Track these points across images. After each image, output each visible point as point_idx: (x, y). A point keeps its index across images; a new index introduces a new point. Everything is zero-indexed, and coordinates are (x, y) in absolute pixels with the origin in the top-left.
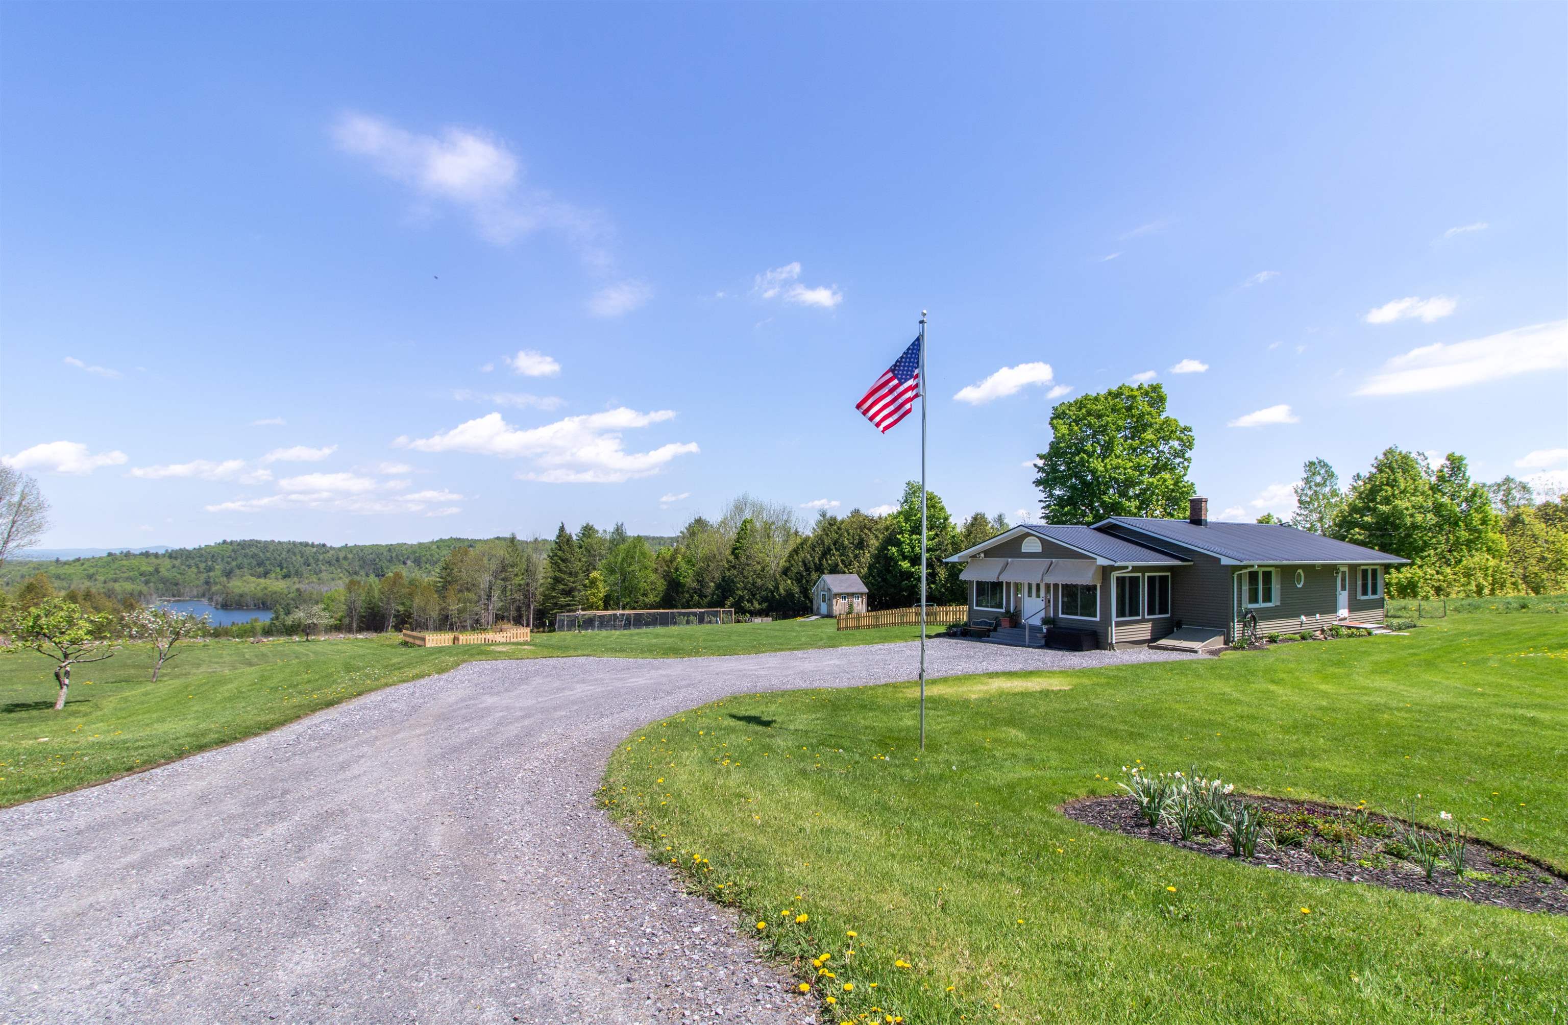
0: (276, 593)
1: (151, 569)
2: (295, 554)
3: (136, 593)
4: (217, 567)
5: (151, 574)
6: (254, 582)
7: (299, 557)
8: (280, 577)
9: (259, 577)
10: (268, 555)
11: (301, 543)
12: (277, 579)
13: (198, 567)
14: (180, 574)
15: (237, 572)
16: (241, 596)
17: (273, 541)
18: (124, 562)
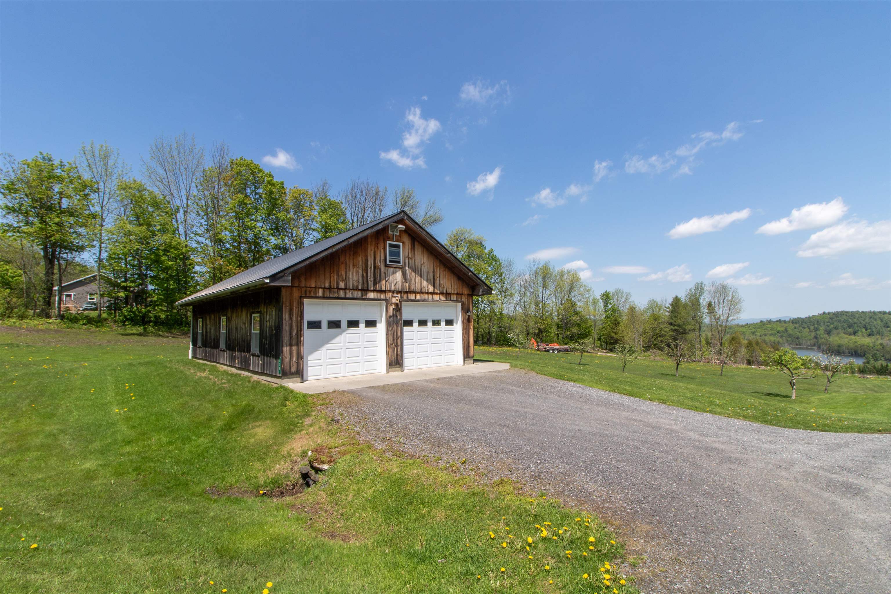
0: (864, 345)
1: (783, 329)
2: (876, 320)
3: (776, 342)
4: (821, 328)
5: (783, 332)
6: (847, 338)
7: (879, 322)
8: (865, 335)
9: (850, 335)
10: (855, 320)
11: (880, 312)
12: (863, 336)
13: (809, 329)
14: (799, 332)
15: (835, 331)
16: (839, 346)
17: (858, 311)
18: (769, 326)
